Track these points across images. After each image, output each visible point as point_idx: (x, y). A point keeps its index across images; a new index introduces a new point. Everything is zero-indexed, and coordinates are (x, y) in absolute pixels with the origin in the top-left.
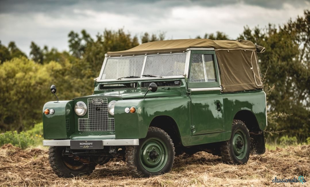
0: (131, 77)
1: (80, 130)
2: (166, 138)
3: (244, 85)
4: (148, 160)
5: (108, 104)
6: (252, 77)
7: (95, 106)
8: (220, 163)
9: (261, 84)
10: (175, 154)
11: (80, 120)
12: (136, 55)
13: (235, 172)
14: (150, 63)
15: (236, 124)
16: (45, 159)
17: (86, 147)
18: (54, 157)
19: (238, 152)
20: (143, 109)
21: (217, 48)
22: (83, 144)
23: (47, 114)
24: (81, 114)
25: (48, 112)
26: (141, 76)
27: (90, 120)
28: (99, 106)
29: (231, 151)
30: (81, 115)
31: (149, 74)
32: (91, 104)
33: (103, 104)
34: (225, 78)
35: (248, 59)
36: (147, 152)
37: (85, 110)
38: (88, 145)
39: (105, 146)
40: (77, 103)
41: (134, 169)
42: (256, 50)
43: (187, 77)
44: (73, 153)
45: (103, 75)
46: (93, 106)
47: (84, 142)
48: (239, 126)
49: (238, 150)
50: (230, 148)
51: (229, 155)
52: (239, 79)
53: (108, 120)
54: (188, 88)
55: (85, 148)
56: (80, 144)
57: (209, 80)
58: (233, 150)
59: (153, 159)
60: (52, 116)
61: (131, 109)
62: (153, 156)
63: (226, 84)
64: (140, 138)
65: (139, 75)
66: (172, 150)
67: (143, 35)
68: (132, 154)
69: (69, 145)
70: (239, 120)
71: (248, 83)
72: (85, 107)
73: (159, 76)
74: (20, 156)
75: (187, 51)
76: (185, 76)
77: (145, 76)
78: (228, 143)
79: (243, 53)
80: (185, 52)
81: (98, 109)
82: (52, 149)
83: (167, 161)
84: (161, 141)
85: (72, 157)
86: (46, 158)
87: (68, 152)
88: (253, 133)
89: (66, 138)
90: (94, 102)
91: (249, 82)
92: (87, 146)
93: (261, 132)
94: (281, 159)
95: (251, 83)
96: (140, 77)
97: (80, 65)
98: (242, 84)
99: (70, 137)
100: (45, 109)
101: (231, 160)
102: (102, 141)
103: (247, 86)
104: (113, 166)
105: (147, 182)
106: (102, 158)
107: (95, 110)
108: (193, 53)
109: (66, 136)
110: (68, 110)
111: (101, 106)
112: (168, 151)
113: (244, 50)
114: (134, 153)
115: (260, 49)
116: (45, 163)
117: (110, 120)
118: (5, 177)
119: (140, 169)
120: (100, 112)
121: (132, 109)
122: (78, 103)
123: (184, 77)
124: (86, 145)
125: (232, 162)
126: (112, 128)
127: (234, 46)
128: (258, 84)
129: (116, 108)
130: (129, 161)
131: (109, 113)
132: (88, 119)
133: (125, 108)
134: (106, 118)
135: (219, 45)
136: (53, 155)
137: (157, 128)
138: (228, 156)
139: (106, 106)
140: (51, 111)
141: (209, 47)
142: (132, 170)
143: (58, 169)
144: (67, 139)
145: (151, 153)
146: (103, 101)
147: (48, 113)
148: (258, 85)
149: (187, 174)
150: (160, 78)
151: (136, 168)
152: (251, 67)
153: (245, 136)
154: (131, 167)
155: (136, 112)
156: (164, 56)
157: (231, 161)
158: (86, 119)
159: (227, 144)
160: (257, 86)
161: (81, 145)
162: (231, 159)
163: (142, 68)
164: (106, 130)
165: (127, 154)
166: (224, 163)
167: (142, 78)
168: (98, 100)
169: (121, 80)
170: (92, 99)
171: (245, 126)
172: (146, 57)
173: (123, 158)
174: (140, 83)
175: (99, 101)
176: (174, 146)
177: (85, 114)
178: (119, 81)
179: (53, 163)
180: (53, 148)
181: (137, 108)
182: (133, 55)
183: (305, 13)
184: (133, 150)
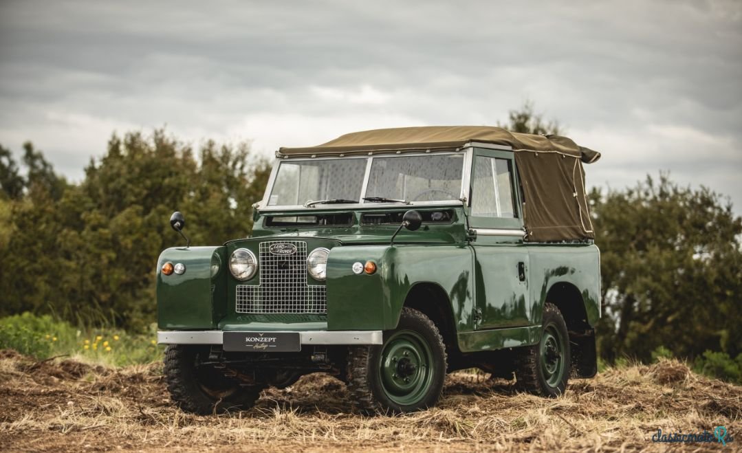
0: (338, 202)
1: (241, 311)
2: (431, 332)
3: (563, 229)
4: (395, 378)
5: (308, 255)
6: (575, 213)
7: (276, 259)
8: (520, 392)
9: (591, 230)
10: (446, 367)
11: (241, 289)
12: (346, 155)
13: (579, 410)
14: (381, 172)
15: (548, 310)
16: (122, 379)
17: (260, 347)
18: (176, 368)
19: (549, 371)
20: (392, 266)
21: (517, 146)
22: (253, 339)
23: (167, 275)
24: (244, 276)
25: (171, 269)
26: (362, 201)
27: (264, 290)
28: (287, 258)
29: (537, 368)
30: (245, 278)
31: (380, 197)
32: (268, 254)
33: (295, 254)
34: (532, 212)
35: (568, 174)
36: (393, 362)
37: (254, 266)
38: (266, 343)
39: (304, 346)
40: (234, 252)
41: (366, 397)
42: (580, 157)
43: (467, 203)
44: (225, 362)
45: (272, 196)
46: (272, 259)
47: (257, 335)
48: (553, 317)
49: (548, 367)
50: (537, 362)
51: (534, 376)
52: (554, 215)
53: (306, 289)
54: (468, 228)
55: (259, 349)
56: (247, 340)
57: (502, 214)
58: (541, 367)
59: (404, 377)
60: (182, 279)
61: (366, 266)
62: (404, 369)
63: (533, 226)
64: (385, 329)
65: (355, 198)
66: (442, 358)
67: (205, 145)
68: (363, 364)
69: (221, 342)
70: (552, 302)
71: (568, 224)
72: (255, 261)
73: (404, 201)
74: (50, 375)
75: (463, 149)
76: (464, 201)
77: (370, 200)
78: (532, 351)
79: (559, 160)
80: (460, 150)
81: (283, 265)
82: (173, 351)
83: (432, 383)
84: (420, 339)
85: (222, 369)
86: (123, 377)
87: (216, 357)
88: (575, 333)
89: (211, 327)
90: (274, 250)
91: (572, 222)
92: (262, 344)
93: (590, 331)
94: (629, 389)
95: (575, 226)
96: (358, 203)
97: (74, 202)
98: (559, 227)
99: (219, 325)
100: (163, 264)
101: (537, 388)
102: (298, 334)
103: (568, 230)
104: (281, 395)
105: (421, 422)
106: (285, 374)
107: (276, 268)
108: (477, 153)
109: (212, 322)
110: (213, 267)
111: (291, 258)
112: (434, 360)
113: (562, 155)
114: (367, 363)
115: (590, 156)
116: (123, 387)
117: (310, 289)
118: (96, 406)
119: (378, 397)
120: (287, 272)
121: (369, 265)
122: (237, 252)
123: (461, 203)
124: (260, 343)
125: (539, 392)
126: (314, 307)
127: (545, 145)
128: (587, 229)
129: (331, 263)
130: (355, 380)
131: (308, 274)
132: (258, 286)
133: (351, 263)
134: (303, 285)
135: (519, 140)
136: (176, 365)
137: (413, 310)
138: (532, 379)
139: (302, 258)
140: (179, 267)
141: (503, 143)
142: (362, 399)
143: (185, 394)
144: (213, 329)
145: (401, 362)
146: (295, 248)
147: (172, 272)
148: (587, 232)
149: (466, 411)
150: (405, 205)
151: (371, 394)
152: (575, 192)
153: (561, 337)
154: (359, 393)
155: (378, 272)
156: (412, 158)
157: (536, 390)
158: (254, 286)
159: (532, 353)
160: (585, 233)
161: (249, 343)
162: (536, 386)
163: (362, 182)
164: (302, 311)
165: (352, 365)
166: (528, 393)
167: (362, 204)
168: (285, 245)
169: (314, 207)
170: (271, 244)
171: (562, 316)
172: (370, 160)
173: (339, 374)
174: (358, 215)
175: (286, 249)
176: (446, 352)
177: (253, 275)
178: (309, 209)
179: (175, 381)
180: (174, 349)
181: (381, 265)
182: (341, 155)
183: (512, 118)
184: (366, 355)
